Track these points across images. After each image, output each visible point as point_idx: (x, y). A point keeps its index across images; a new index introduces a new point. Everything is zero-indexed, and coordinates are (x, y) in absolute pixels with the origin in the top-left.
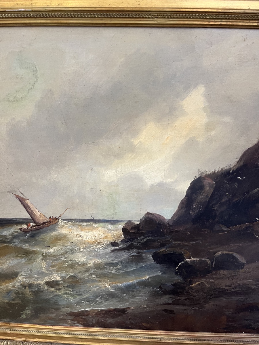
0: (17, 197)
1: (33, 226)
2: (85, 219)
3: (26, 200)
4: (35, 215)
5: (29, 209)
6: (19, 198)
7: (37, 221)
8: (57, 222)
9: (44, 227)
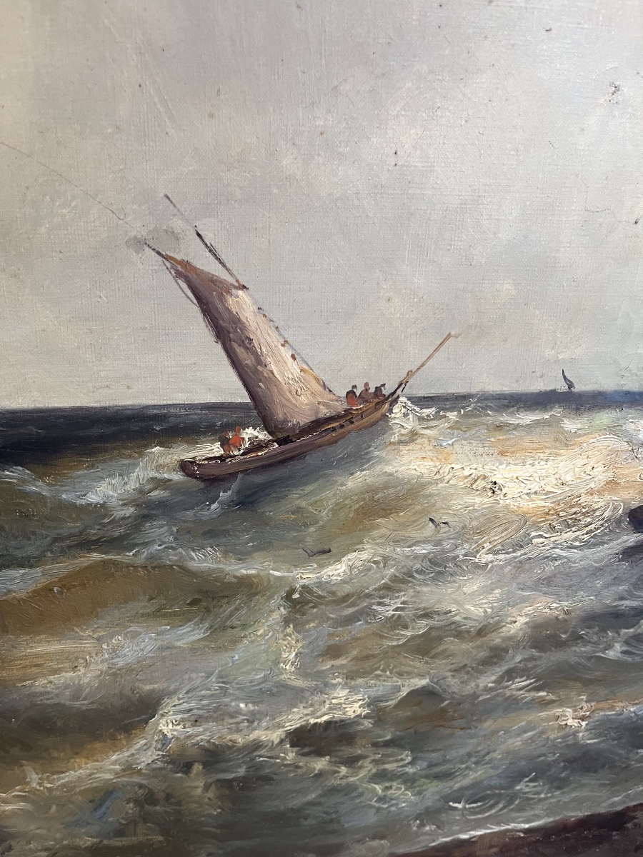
0: (185, 273)
1: (257, 446)
2: (526, 395)
3: (234, 291)
4: (271, 380)
5: (242, 344)
6: (193, 277)
7: (280, 414)
8: (384, 417)
9: (313, 447)
